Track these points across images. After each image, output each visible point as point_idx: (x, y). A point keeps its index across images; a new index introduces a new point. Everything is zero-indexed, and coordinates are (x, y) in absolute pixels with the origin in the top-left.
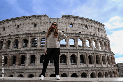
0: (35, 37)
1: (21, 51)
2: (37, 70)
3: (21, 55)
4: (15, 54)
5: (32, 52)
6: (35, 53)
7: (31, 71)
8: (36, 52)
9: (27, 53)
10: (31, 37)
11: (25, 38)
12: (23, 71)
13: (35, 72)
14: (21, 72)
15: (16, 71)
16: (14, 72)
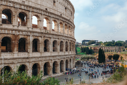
0: (37, 14)
1: (21, 31)
2: (44, 58)
3: (21, 37)
4: (10, 35)
5: (37, 34)
6: (39, 36)
7: (37, 59)
8: (41, 36)
9: (31, 35)
10: (32, 12)
11: (23, 11)
12: (28, 60)
13: (41, 61)
14: (24, 61)
15: (17, 60)
16: (15, 62)
